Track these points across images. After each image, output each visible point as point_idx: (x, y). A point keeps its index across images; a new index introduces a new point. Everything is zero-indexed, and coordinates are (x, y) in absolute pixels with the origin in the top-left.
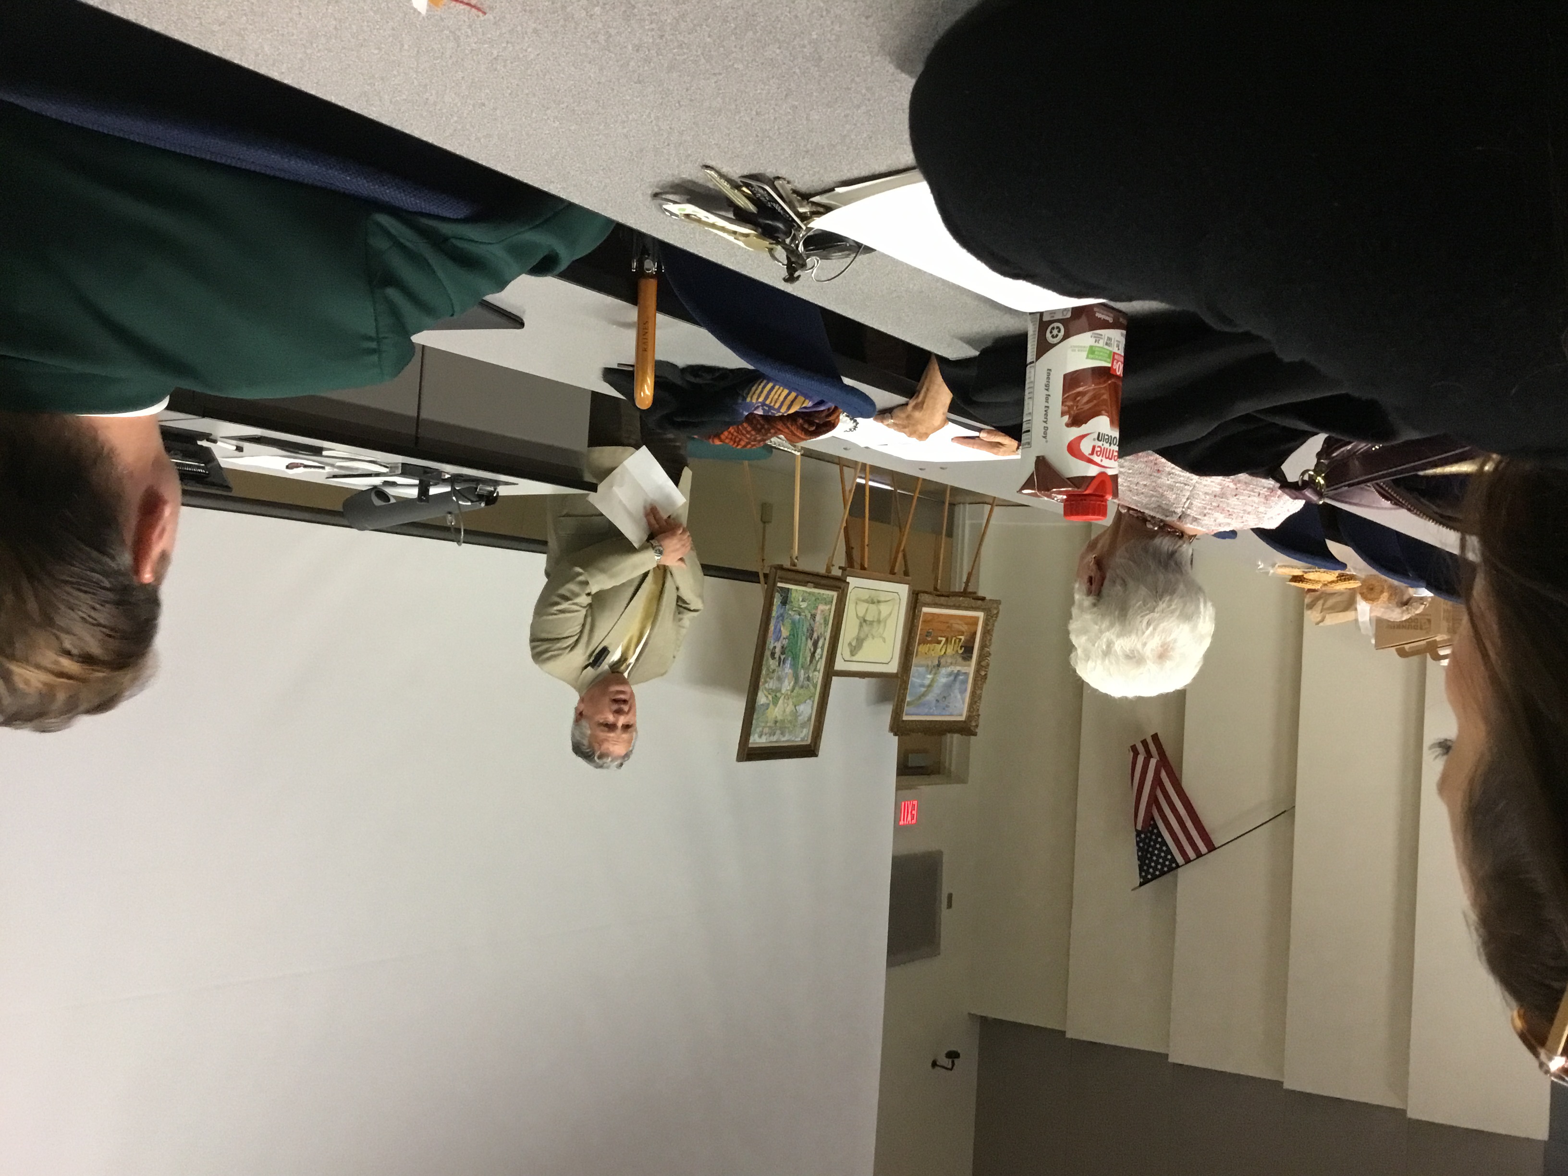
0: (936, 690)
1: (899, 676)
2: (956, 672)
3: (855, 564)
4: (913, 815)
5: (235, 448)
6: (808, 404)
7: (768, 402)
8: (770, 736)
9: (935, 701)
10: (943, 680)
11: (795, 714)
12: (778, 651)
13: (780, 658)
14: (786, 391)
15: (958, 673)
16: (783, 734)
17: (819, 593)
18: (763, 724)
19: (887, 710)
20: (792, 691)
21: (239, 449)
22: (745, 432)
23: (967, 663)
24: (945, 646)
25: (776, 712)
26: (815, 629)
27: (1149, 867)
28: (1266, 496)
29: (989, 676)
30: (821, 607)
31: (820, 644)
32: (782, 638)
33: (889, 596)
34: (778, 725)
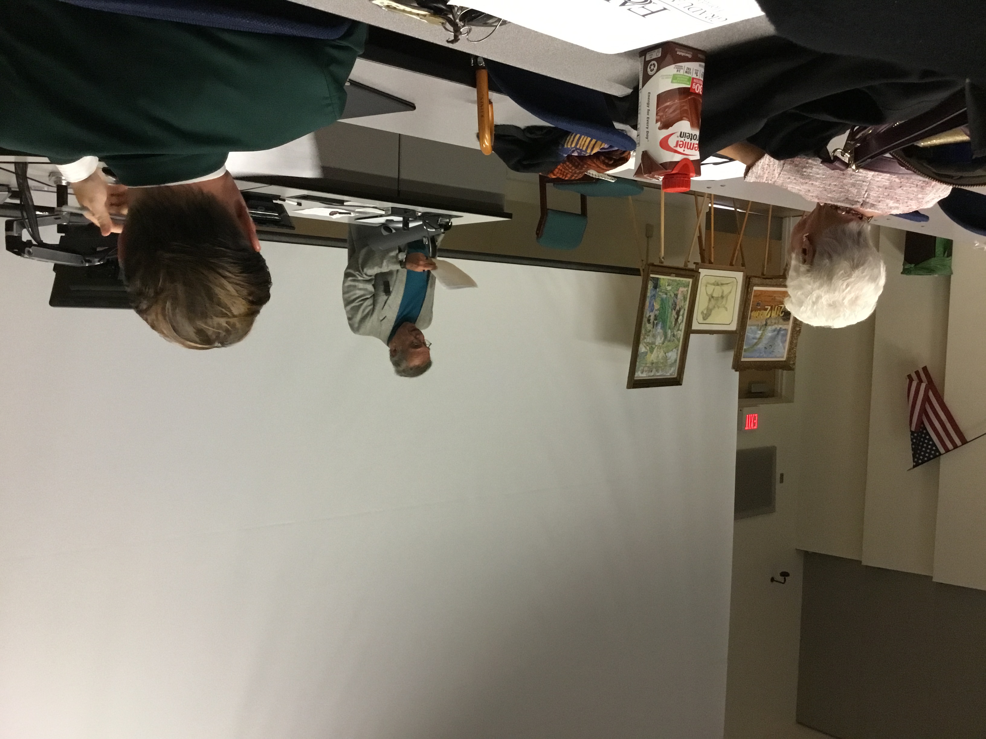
0: (764, 342)
1: (738, 332)
2: (778, 328)
3: (706, 260)
4: (754, 424)
5: (296, 204)
6: (606, 146)
7: (578, 147)
8: (649, 372)
9: (763, 349)
10: (769, 334)
11: (666, 359)
12: (652, 318)
13: (654, 322)
14: (589, 139)
15: (780, 329)
16: (657, 371)
17: (679, 280)
18: (644, 365)
19: (731, 355)
20: (663, 343)
21: (299, 204)
22: (567, 168)
23: (787, 322)
24: (770, 312)
25: (652, 357)
26: (677, 303)
27: (920, 455)
28: (922, 187)
29: (802, 331)
30: (681, 289)
31: (681, 313)
32: (654, 310)
33: (729, 280)
34: (655, 365)
